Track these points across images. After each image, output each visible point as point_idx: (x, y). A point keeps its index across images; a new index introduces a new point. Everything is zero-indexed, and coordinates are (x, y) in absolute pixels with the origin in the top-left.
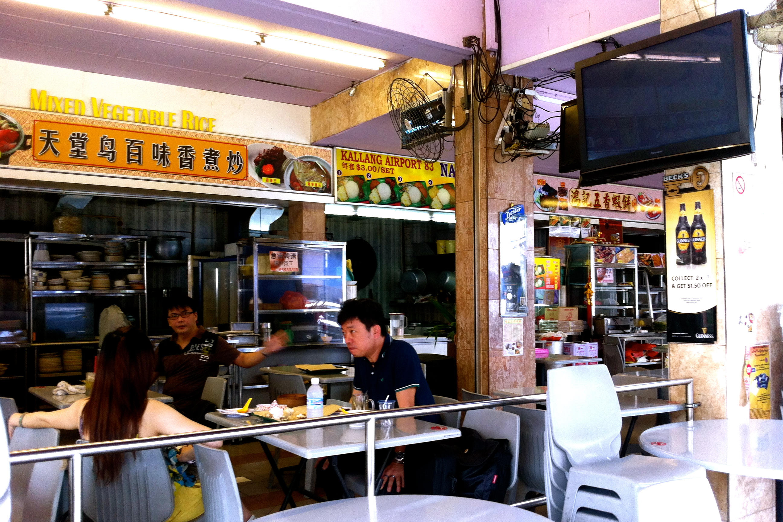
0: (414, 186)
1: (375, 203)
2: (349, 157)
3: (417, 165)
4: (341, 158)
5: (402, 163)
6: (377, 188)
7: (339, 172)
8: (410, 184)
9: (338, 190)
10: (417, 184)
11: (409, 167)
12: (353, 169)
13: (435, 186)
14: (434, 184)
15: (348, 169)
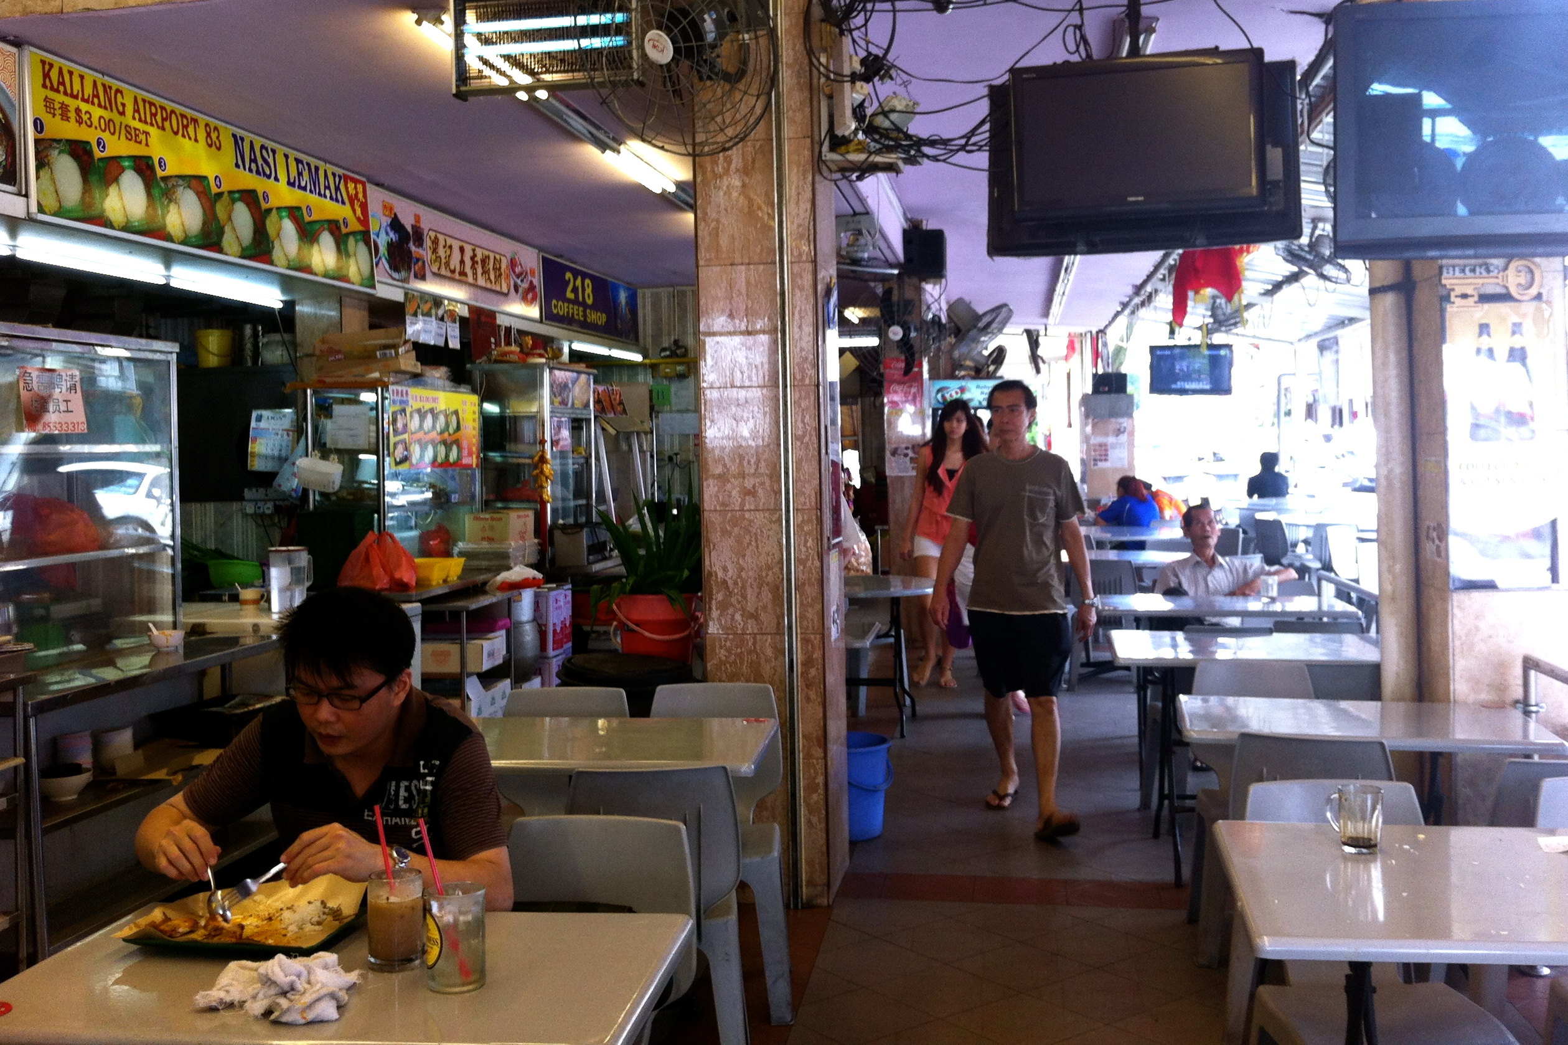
0: (189, 187)
1: (116, 225)
2: (59, 83)
3: (191, 129)
4: (41, 81)
5: (164, 120)
6: (118, 184)
7: (38, 125)
8: (180, 182)
9: (38, 178)
10: (194, 182)
11: (176, 133)
12: (68, 119)
13: (226, 194)
14: (225, 188)
15: (58, 117)
